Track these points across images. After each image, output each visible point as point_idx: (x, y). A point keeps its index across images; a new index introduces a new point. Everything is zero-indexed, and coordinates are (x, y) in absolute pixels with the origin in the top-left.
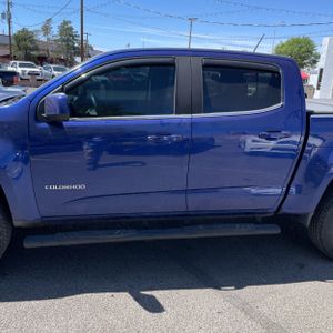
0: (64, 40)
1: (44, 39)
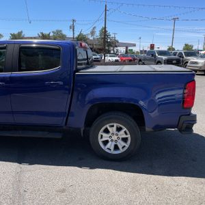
0: (102, 38)
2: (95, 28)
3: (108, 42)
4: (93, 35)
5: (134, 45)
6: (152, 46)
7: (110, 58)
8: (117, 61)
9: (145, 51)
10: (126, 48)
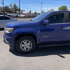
2: (11, 4)
3: (17, 9)
4: (11, 7)
5: (24, 11)
7: (22, 15)
8: (24, 16)
9: (28, 13)
10: (22, 12)
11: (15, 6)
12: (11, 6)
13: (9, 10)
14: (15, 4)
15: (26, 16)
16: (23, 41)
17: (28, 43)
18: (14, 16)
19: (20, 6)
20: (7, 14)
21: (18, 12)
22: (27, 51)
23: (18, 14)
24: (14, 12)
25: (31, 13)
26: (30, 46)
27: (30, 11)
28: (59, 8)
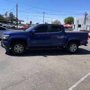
0: (11, 17)
1: (5, 17)
2: (7, 12)
3: (13, 19)
4: (6, 16)
5: (23, 21)
6: (31, 22)
7: (20, 27)
8: (23, 28)
9: (28, 24)
10: (20, 22)
11: (11, 15)
12: (6, 14)
13: (3, 19)
14: (11, 13)
15: (25, 27)
16: (17, 45)
17: (21, 47)
18: (10, 27)
19: (17, 16)
20: (2, 25)
21: (14, 22)
22: (20, 53)
23: (15, 25)
24: (10, 23)
25: (32, 23)
26: (22, 49)
27: (30, 22)
28: (65, 19)
